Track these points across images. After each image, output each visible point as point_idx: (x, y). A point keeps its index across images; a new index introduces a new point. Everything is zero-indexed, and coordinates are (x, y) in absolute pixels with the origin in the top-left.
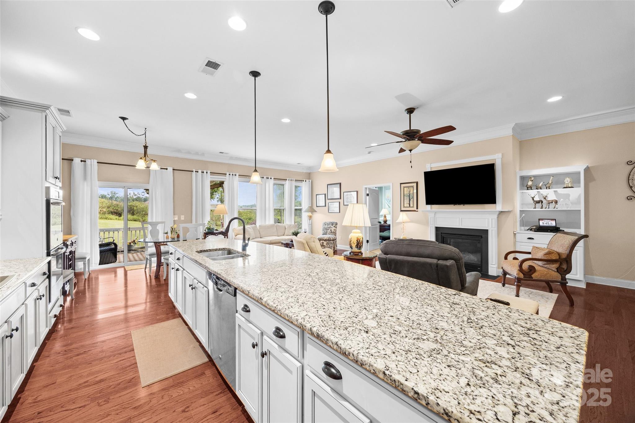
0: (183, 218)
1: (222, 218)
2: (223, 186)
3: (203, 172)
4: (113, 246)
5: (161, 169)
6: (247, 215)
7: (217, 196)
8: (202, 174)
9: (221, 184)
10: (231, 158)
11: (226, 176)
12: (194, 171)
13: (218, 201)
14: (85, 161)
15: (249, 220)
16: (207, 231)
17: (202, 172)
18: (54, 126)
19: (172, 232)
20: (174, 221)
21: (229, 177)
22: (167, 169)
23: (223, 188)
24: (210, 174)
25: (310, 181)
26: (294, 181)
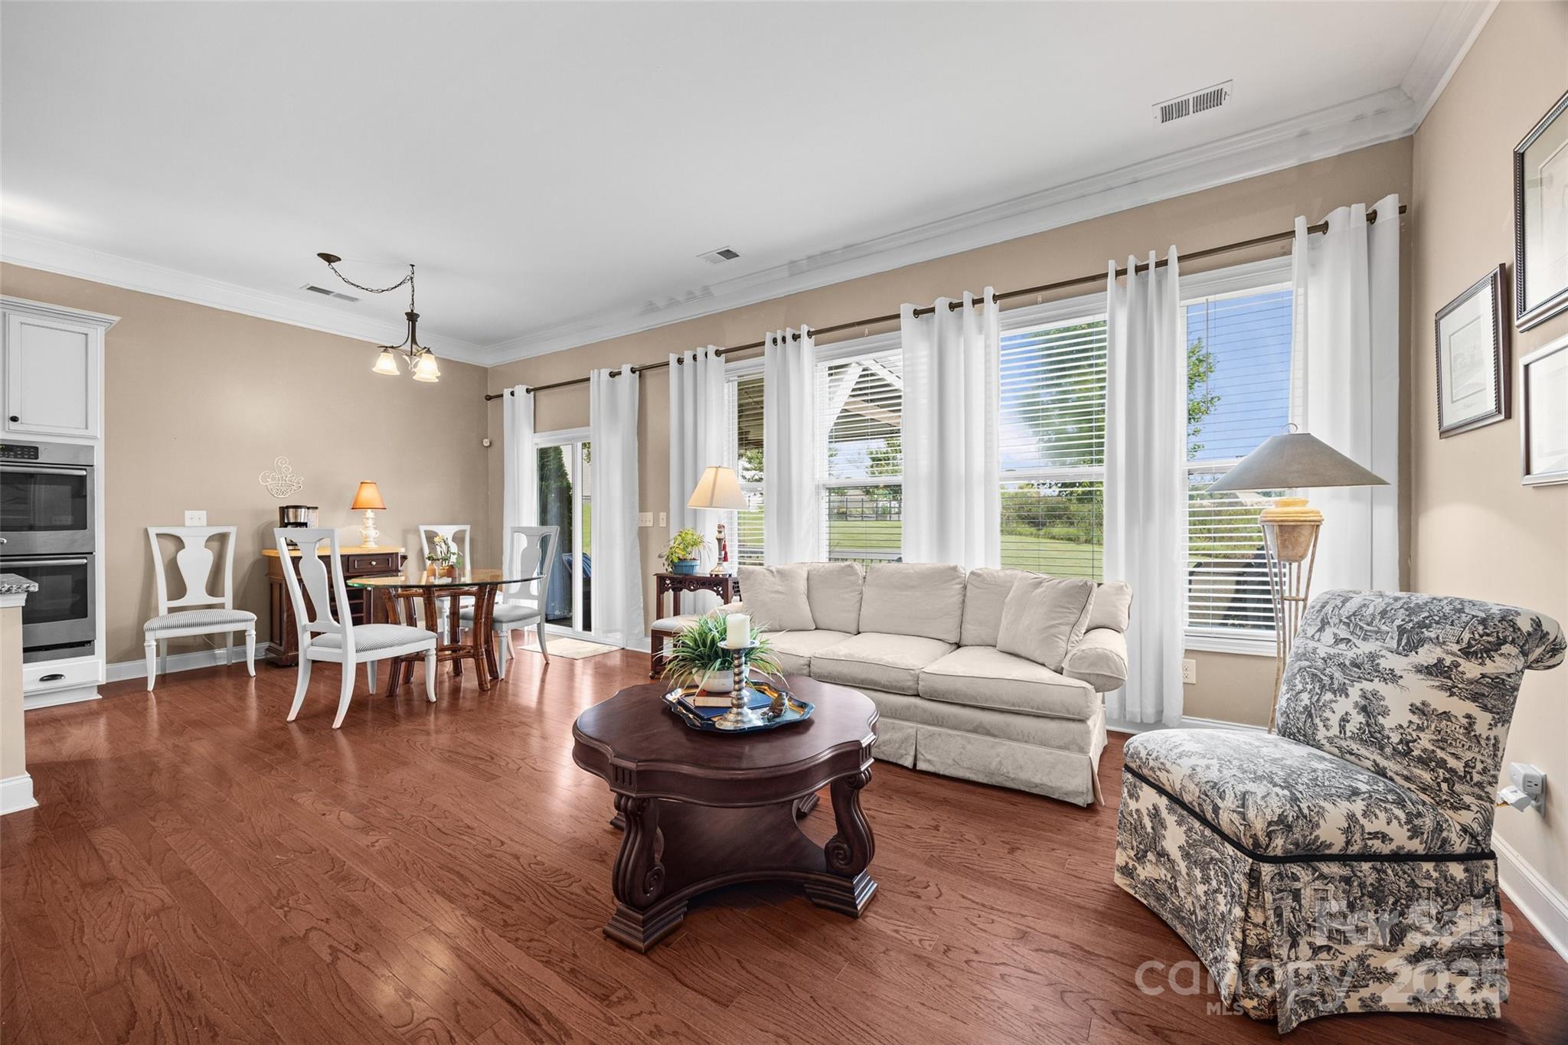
0: (663, 520)
5: (613, 375)
8: (693, 366)
11: (763, 354)
12: (673, 361)
17: (693, 357)
25: (1388, 207)
26: (1174, 266)
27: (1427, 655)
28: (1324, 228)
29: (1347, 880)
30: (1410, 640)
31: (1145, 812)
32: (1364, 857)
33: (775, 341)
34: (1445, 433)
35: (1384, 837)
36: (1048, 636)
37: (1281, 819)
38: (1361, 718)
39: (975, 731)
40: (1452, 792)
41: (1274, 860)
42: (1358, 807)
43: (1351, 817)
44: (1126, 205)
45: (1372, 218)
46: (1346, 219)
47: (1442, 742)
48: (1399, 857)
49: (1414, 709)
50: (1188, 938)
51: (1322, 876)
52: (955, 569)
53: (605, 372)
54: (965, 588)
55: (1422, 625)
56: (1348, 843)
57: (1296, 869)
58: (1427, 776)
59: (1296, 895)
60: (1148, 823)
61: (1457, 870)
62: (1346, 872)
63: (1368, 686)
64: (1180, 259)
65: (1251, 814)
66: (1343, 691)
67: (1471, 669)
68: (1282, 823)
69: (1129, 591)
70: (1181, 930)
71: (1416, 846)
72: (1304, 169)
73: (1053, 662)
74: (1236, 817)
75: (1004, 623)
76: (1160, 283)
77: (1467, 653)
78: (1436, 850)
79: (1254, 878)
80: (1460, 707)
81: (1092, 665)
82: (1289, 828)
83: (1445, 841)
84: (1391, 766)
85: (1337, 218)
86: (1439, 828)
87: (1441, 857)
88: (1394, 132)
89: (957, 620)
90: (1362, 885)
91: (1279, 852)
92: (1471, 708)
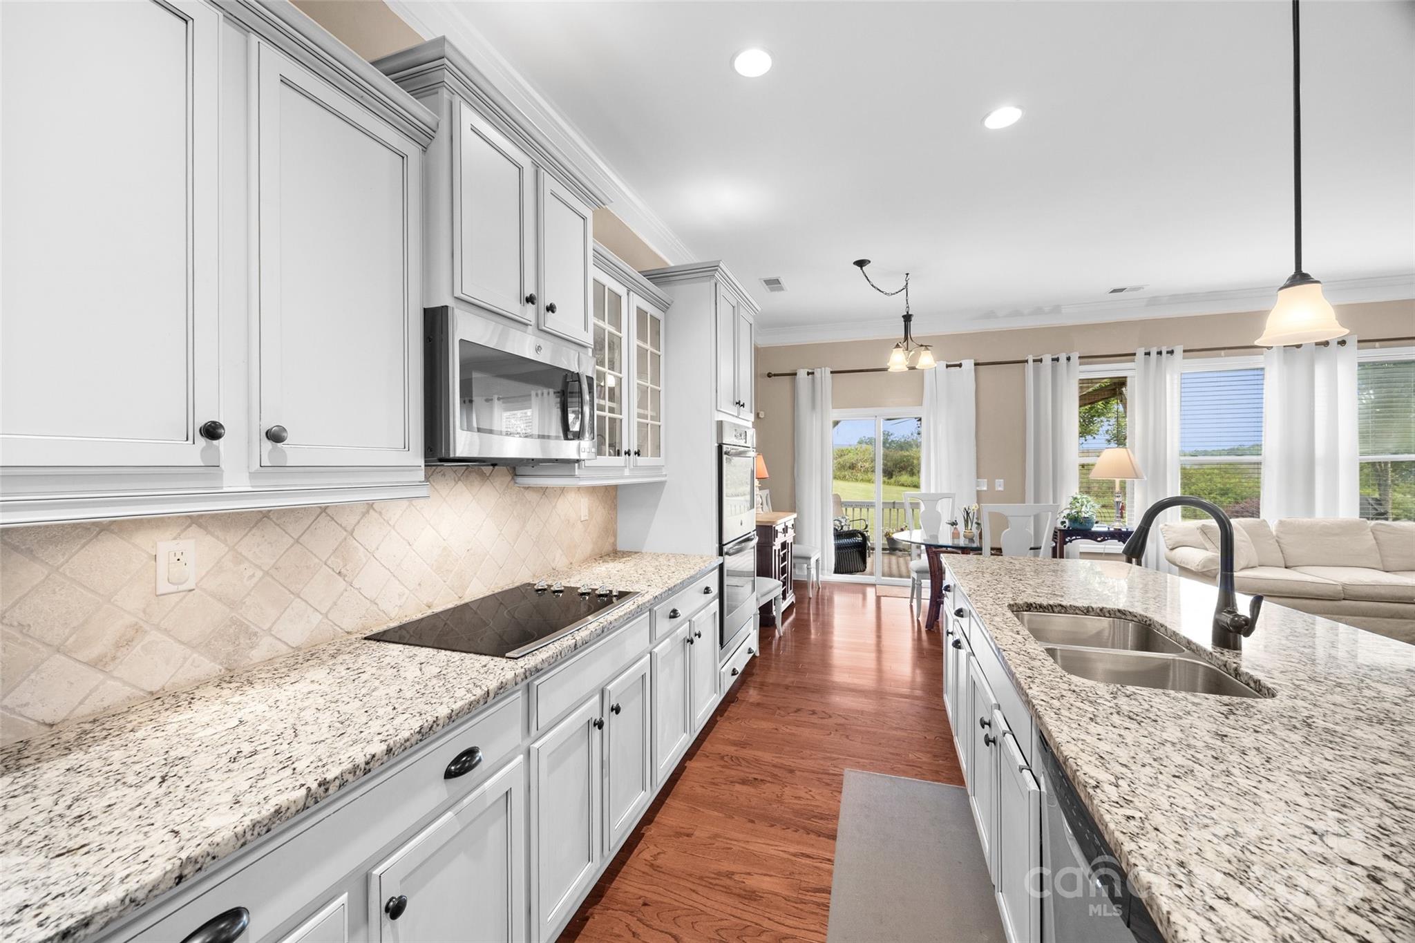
0: (999, 485)
1: (1117, 489)
2: (1121, 393)
3: (1057, 360)
4: (860, 539)
5: (948, 366)
6: (1210, 480)
7: (1105, 428)
8: (1052, 367)
9: (1116, 388)
10: (1154, 301)
11: (1133, 361)
12: (1030, 359)
13: (1109, 441)
14: (813, 373)
15: (1222, 495)
16: (1067, 524)
17: (1053, 360)
18: (735, 304)
19: (966, 522)
20: (978, 492)
21: (1147, 363)
22: (960, 365)
23: (1124, 402)
24: (1077, 361)
33: (1147, 354)
53: (942, 365)
54: (1375, 534)
89: (1380, 556)
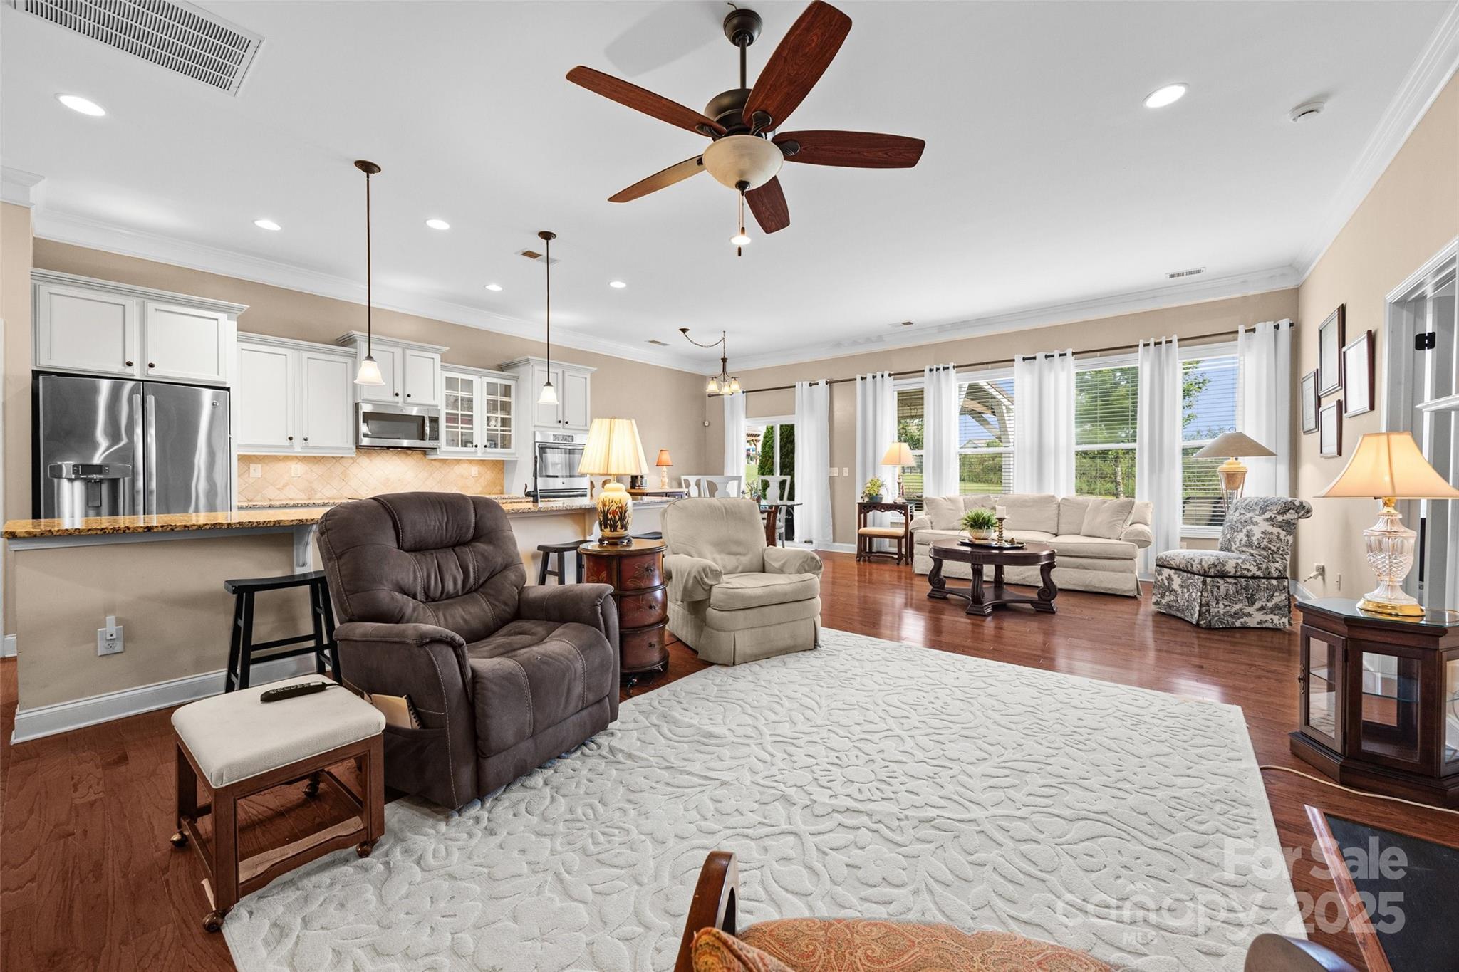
0: (846, 472)
2: (921, 401)
5: (810, 385)
8: (873, 383)
9: (918, 397)
12: (859, 377)
16: (864, 499)
17: (873, 377)
20: (831, 477)
21: (931, 377)
22: (818, 384)
25: (1284, 324)
26: (1175, 343)
27: (1267, 515)
28: (1254, 330)
29: (1236, 584)
30: (1263, 510)
31: (1165, 578)
32: (1242, 576)
33: (931, 370)
34: (1305, 433)
35: (1248, 570)
36: (1112, 525)
37: (1213, 564)
38: (1246, 539)
39: (1077, 567)
40: (1273, 557)
41: (1211, 577)
42: (1240, 561)
43: (1237, 564)
44: (1149, 309)
45: (1277, 327)
46: (1265, 328)
47: (1270, 542)
48: (1253, 577)
49: (1263, 533)
50: (1182, 616)
51: (1227, 582)
52: (1053, 497)
53: (806, 384)
54: (1059, 506)
55: (1267, 506)
56: (1236, 572)
57: (1218, 580)
58: (1265, 553)
59: (1218, 588)
60: (1166, 582)
61: (1274, 582)
62: (1236, 581)
63: (1248, 528)
64: (1179, 340)
65: (1203, 563)
66: (1241, 531)
67: (1280, 518)
68: (1214, 565)
69: (1152, 506)
70: (1179, 615)
71: (1259, 573)
72: (1245, 298)
73: (1116, 536)
74: (1199, 566)
75: (1086, 521)
76: (1167, 350)
77: (1279, 513)
78: (1267, 575)
79: (1204, 583)
80: (1276, 530)
81: (1136, 535)
82: (1216, 566)
83: (1270, 572)
84: (1254, 552)
85: (1259, 326)
86: (1267, 568)
87: (1269, 578)
88: (1289, 285)
89: (1056, 523)
90: (1241, 586)
91: (1212, 574)
92: (1279, 530)
